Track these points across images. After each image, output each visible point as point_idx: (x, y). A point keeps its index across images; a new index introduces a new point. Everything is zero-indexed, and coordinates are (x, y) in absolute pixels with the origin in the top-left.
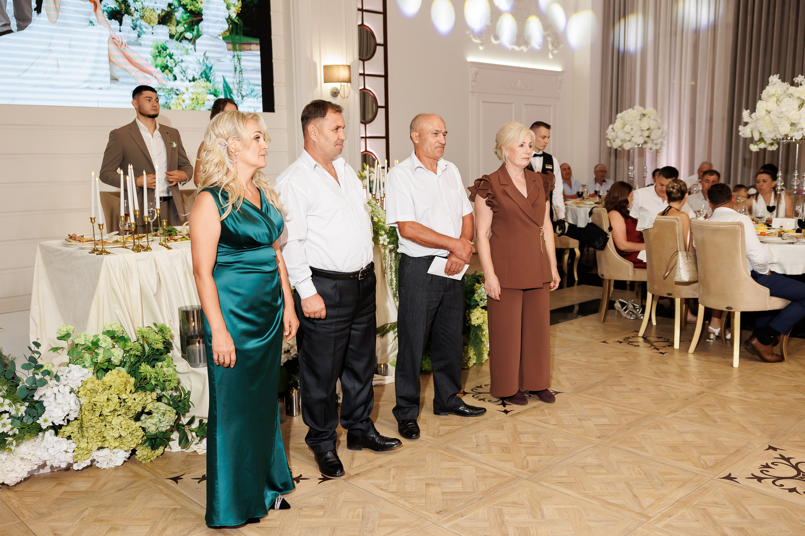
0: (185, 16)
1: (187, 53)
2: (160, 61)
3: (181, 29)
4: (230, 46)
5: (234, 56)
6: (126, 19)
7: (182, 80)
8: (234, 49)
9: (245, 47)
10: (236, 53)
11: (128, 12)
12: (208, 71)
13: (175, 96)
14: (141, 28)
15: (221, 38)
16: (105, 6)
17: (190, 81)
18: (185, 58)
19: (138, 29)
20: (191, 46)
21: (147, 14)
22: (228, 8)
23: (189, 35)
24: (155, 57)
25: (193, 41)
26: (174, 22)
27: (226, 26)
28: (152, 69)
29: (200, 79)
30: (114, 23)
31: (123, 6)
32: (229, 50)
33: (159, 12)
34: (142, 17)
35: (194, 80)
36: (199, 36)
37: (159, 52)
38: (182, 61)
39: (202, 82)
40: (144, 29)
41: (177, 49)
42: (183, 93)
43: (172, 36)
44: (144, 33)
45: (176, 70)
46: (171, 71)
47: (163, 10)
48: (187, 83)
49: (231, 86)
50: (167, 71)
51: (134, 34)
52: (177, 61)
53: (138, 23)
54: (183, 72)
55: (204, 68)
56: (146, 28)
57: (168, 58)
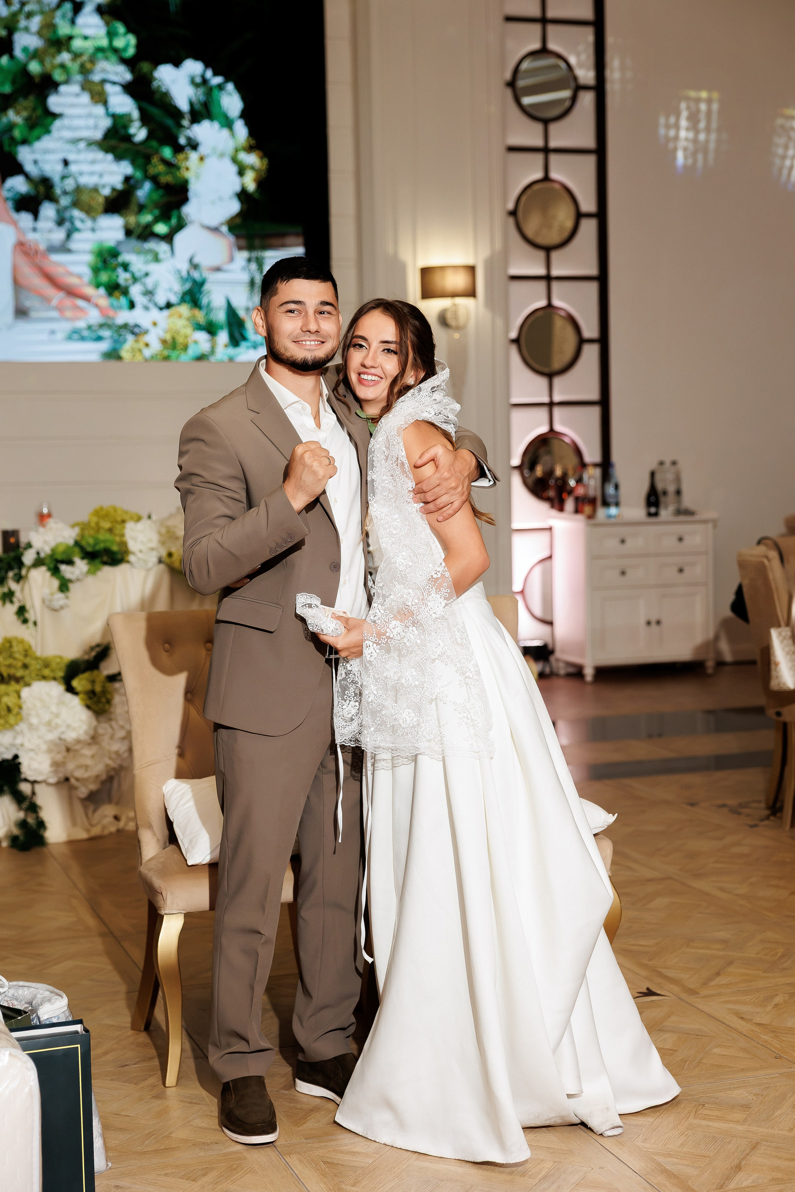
0: (156, 196)
1: (157, 259)
2: (104, 277)
3: (147, 218)
4: (243, 242)
5: (249, 260)
6: (48, 210)
7: (146, 308)
8: (250, 247)
9: (274, 241)
10: (254, 254)
11: (51, 198)
12: (196, 290)
13: (130, 338)
14: (72, 223)
15: (225, 229)
16: (9, 190)
17: (161, 309)
18: (153, 267)
19: (67, 225)
20: (162, 248)
21: (85, 198)
22: (241, 173)
23: (161, 228)
24: (96, 271)
25: (168, 238)
26: (134, 207)
27: (234, 207)
28: (90, 291)
29: (179, 304)
30: (25, 218)
31: (42, 189)
32: (240, 248)
33: (106, 192)
34: (76, 204)
35: (169, 306)
36: (181, 226)
37: (105, 262)
38: (147, 274)
39: (185, 310)
40: (78, 224)
41: (139, 252)
42: (146, 332)
43: (129, 233)
44: (77, 230)
45: (135, 291)
46: (125, 292)
47: (114, 190)
48: (155, 314)
49: (242, 314)
50: (117, 293)
51: (59, 235)
52: (137, 274)
53: (67, 215)
54: (149, 293)
55: (188, 286)
56: (82, 221)
57: (120, 270)
